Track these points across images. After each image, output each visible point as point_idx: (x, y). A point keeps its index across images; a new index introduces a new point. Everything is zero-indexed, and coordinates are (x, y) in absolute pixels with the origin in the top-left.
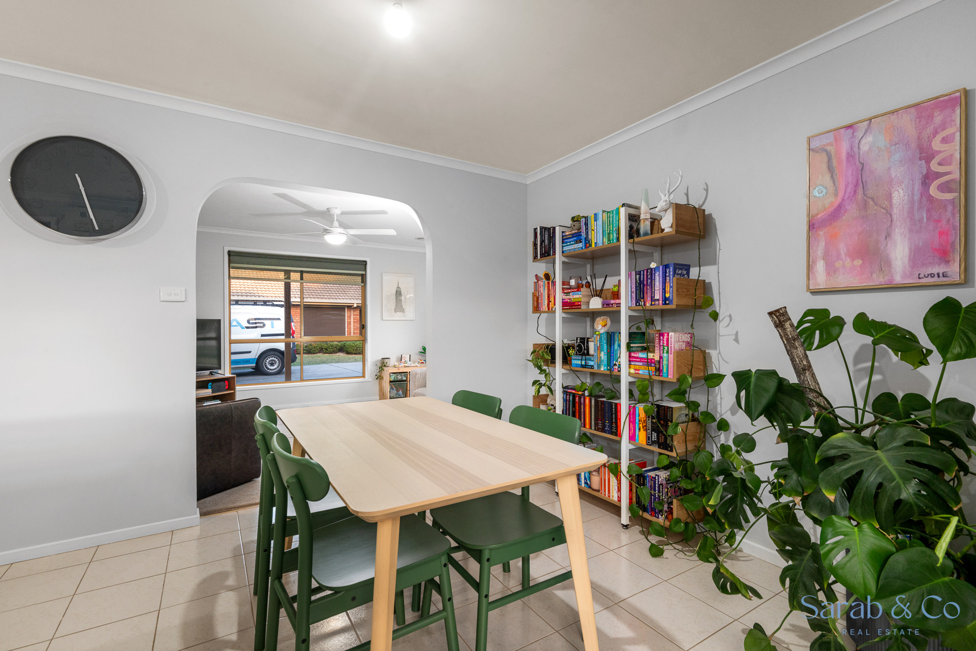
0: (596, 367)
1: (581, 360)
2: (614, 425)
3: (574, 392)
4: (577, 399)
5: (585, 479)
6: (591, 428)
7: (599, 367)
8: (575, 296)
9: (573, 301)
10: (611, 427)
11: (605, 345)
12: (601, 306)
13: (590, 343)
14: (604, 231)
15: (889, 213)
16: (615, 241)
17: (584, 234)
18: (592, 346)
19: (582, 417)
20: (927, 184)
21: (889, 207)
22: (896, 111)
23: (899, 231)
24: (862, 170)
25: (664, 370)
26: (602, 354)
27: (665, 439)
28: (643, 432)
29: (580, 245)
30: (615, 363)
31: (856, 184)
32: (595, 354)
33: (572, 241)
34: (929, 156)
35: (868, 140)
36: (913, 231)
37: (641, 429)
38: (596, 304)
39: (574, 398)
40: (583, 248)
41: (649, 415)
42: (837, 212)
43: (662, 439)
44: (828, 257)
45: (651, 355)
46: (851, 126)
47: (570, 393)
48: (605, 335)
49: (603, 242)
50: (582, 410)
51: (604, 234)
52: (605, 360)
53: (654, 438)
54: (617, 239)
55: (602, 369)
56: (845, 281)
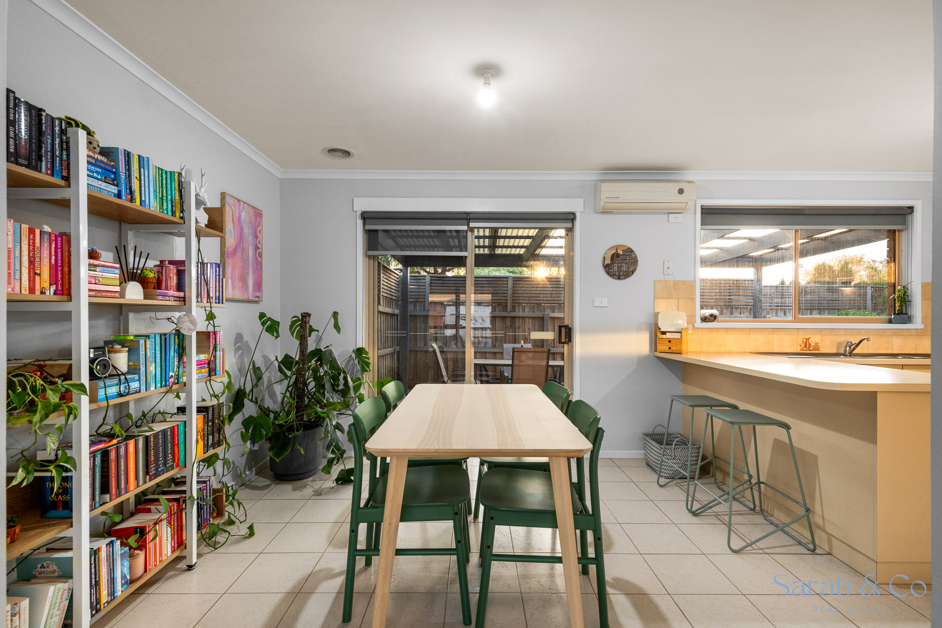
0: (144, 388)
1: (118, 384)
2: (170, 457)
3: (101, 446)
4: (113, 453)
5: (123, 578)
7: (148, 388)
8: (106, 275)
9: (101, 282)
10: (165, 463)
11: (158, 353)
12: (142, 297)
13: (113, 355)
14: (155, 191)
15: (248, 260)
16: (170, 213)
17: (123, 176)
18: (121, 360)
19: (123, 477)
20: (256, 251)
21: (248, 257)
22: (250, 205)
23: (251, 271)
24: (242, 230)
25: (218, 369)
26: (152, 368)
27: (219, 436)
28: (201, 443)
29: (114, 189)
30: (171, 374)
31: (241, 237)
32: (143, 369)
33: (97, 172)
34: (256, 237)
35: (243, 214)
36: (254, 273)
37: (200, 440)
38: (134, 292)
39: (105, 453)
40: (119, 196)
41: (206, 421)
42: (235, 251)
43: (216, 439)
44: (232, 278)
45: (203, 357)
46: (239, 201)
47: (93, 455)
48: (158, 338)
49: (153, 206)
50: (122, 468)
51: (155, 196)
52: (158, 373)
53: (210, 442)
54: (173, 213)
55: (153, 388)
56: (238, 295)
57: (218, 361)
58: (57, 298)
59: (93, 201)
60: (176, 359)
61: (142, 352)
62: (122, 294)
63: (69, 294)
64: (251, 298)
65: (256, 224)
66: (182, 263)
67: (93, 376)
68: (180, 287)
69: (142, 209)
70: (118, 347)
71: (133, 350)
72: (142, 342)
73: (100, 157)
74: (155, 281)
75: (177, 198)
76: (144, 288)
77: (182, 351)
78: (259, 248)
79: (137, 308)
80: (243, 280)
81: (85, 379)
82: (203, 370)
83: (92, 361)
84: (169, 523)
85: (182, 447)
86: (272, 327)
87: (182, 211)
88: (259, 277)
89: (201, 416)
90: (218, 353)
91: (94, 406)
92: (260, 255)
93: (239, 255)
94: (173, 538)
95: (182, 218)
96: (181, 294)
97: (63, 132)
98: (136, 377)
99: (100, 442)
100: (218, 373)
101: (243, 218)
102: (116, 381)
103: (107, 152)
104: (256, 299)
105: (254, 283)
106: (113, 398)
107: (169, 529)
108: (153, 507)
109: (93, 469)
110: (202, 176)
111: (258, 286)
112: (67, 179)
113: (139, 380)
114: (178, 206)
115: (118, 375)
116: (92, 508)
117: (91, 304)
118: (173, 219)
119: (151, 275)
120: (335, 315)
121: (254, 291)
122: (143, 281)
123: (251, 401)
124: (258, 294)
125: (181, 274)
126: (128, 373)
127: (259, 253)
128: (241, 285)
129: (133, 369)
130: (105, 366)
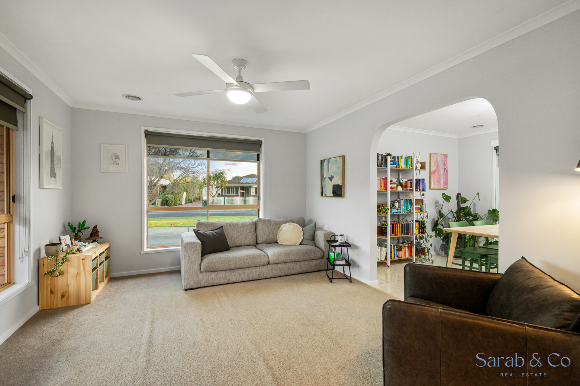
0: (401, 212)
1: (396, 210)
2: (408, 231)
3: (392, 223)
4: (395, 225)
5: (397, 255)
6: (400, 235)
7: (402, 212)
8: (393, 185)
9: (393, 187)
10: (407, 232)
11: (405, 204)
12: (401, 190)
13: (395, 203)
14: (405, 163)
15: (441, 174)
16: (408, 168)
17: (397, 162)
18: (397, 205)
19: (397, 232)
20: (445, 170)
21: (441, 173)
22: (442, 154)
23: (442, 178)
24: (438, 164)
25: (423, 210)
26: (404, 207)
27: (423, 231)
28: (417, 231)
29: (395, 166)
30: (408, 210)
31: (437, 167)
32: (401, 207)
33: (392, 163)
34: (445, 165)
35: (439, 158)
36: (444, 179)
37: (417, 230)
38: (400, 189)
39: (393, 225)
40: (396, 167)
41: (419, 225)
42: (435, 172)
43: (422, 231)
44: (434, 181)
45: (418, 206)
46: (437, 154)
47: (391, 224)
48: (405, 200)
49: (404, 167)
50: (397, 229)
51: (405, 164)
52: (405, 209)
53: (420, 231)
54: (409, 167)
55: (404, 212)
56: (436, 187)
57: (423, 208)
58: (385, 191)
59: (391, 170)
60: (410, 206)
61: (401, 203)
62: (396, 189)
63: (387, 190)
64: (442, 188)
65: (445, 160)
66: (412, 180)
67: (391, 208)
68: (411, 187)
69: (401, 169)
70: (396, 202)
71: (399, 203)
72: (401, 201)
73: (392, 160)
74: (405, 185)
75: (410, 163)
76: (402, 187)
77: (412, 204)
78: (446, 169)
79: (401, 192)
80: (439, 182)
81: (389, 208)
82: (418, 210)
83: (391, 204)
84: (408, 248)
85: (411, 229)
86: (447, 198)
87: (412, 166)
88: (446, 180)
89: (417, 223)
90: (423, 205)
91: (391, 214)
92: (447, 172)
93: (437, 173)
94: (409, 253)
95: (412, 168)
96: (411, 189)
97: (386, 157)
98: (400, 209)
99: (392, 222)
100: (423, 211)
101: (438, 160)
102: (395, 209)
103: (394, 158)
104: (445, 188)
105: (444, 182)
106: (395, 213)
107: (408, 250)
108: (404, 244)
109: (391, 227)
110: (420, 153)
111: (446, 183)
112: (386, 167)
113: (400, 210)
114: (411, 165)
115: (396, 208)
116: (391, 236)
117: (390, 192)
118: (409, 169)
119: (404, 184)
120: (478, 194)
121: (444, 185)
122: (402, 186)
123: (441, 225)
124: (445, 186)
125: (411, 183)
126: (398, 208)
127: (446, 171)
128: (437, 183)
129: (399, 207)
130: (393, 205)
